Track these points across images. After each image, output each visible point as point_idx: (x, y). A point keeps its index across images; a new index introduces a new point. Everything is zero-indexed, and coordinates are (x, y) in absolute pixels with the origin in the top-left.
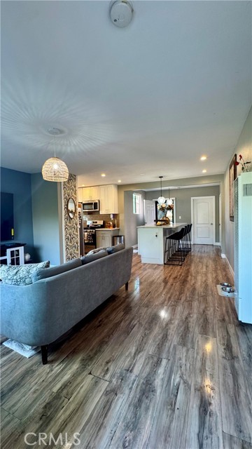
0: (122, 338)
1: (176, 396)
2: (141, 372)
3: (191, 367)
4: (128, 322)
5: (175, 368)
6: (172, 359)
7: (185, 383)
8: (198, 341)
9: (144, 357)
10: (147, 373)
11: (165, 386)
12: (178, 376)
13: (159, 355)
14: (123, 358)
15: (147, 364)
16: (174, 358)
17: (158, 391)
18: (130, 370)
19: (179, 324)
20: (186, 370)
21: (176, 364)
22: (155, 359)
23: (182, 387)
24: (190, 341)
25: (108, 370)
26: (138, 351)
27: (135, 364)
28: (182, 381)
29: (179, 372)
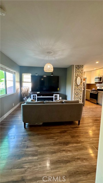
0: (44, 138)
1: (17, 169)
2: (28, 151)
3: (36, 171)
4: (55, 135)
5: (33, 163)
6: (39, 160)
7: (25, 170)
8: (59, 171)
9: (36, 149)
10: (28, 153)
11: (23, 162)
12: (29, 166)
13: (39, 154)
14: (33, 143)
15: (32, 152)
16: (39, 161)
17: (19, 160)
18: (27, 147)
19: (69, 156)
20: (34, 169)
21: (36, 163)
22: (36, 154)
23: (23, 169)
24: (57, 166)
25: (26, 141)
26: (38, 146)
27: (31, 148)
28: (26, 169)
29: (31, 166)
